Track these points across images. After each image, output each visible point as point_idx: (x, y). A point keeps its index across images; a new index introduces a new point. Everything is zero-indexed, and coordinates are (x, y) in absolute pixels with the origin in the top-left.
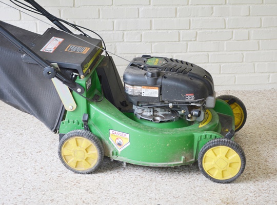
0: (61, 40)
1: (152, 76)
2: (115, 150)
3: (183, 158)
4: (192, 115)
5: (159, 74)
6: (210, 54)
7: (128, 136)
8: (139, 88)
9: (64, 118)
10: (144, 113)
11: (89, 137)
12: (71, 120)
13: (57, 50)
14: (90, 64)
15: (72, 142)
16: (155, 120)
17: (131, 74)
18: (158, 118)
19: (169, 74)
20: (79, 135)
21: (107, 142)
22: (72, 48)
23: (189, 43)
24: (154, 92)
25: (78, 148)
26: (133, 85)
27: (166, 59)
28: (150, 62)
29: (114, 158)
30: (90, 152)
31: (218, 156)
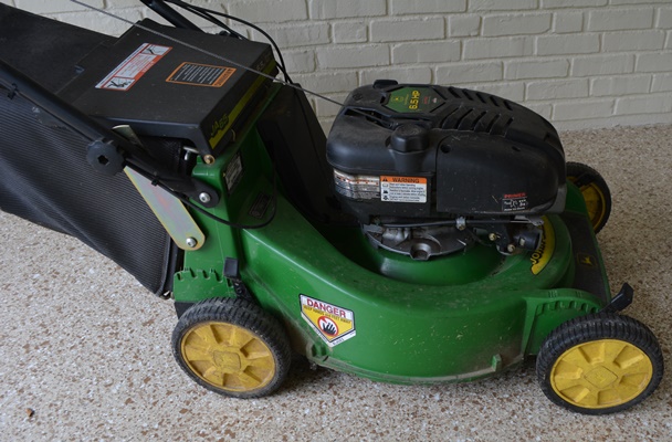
0: (161, 50)
1: (409, 146)
2: (319, 342)
3: (496, 360)
4: (517, 244)
5: (427, 141)
6: (506, 62)
7: (349, 315)
8: (373, 181)
9: (180, 266)
10: (388, 235)
11: (244, 321)
12: (198, 271)
13: (144, 81)
14: (232, 117)
15: (203, 333)
16: (416, 253)
17: (348, 143)
18: (425, 247)
19: (455, 138)
20: (218, 315)
21: (297, 323)
22: (189, 71)
23: (465, 42)
24: (415, 192)
25: (220, 348)
26: (354, 174)
27: (437, 90)
28: (397, 102)
29: (319, 361)
30: (254, 355)
31: (594, 362)
